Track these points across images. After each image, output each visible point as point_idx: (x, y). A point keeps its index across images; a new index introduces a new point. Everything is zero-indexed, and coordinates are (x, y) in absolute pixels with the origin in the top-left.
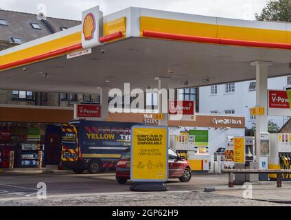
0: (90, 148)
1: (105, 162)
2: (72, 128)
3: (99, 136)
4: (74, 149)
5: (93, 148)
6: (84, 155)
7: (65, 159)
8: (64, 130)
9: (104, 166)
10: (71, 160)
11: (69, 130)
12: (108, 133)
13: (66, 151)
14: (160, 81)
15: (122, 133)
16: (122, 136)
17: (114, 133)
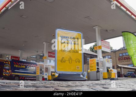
0: (15, 71)
1: (21, 77)
2: (8, 62)
3: (19, 66)
4: (9, 70)
5: (16, 71)
6: (13, 73)
7: (4, 74)
8: (5, 62)
9: (20, 78)
10: (7, 75)
11: (7, 63)
12: (22, 65)
13: (5, 71)
14: (45, 44)
15: (28, 66)
16: (28, 67)
17: (25, 65)
